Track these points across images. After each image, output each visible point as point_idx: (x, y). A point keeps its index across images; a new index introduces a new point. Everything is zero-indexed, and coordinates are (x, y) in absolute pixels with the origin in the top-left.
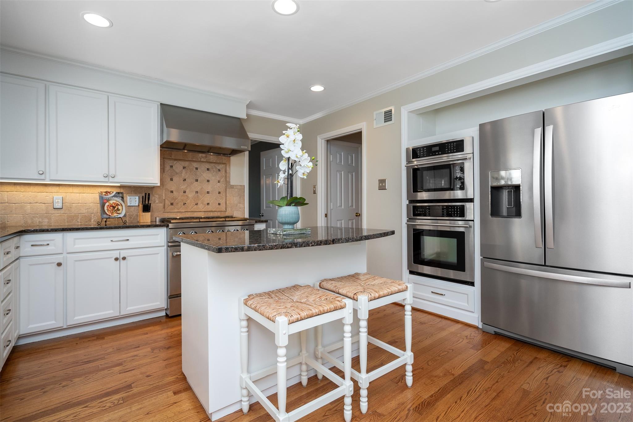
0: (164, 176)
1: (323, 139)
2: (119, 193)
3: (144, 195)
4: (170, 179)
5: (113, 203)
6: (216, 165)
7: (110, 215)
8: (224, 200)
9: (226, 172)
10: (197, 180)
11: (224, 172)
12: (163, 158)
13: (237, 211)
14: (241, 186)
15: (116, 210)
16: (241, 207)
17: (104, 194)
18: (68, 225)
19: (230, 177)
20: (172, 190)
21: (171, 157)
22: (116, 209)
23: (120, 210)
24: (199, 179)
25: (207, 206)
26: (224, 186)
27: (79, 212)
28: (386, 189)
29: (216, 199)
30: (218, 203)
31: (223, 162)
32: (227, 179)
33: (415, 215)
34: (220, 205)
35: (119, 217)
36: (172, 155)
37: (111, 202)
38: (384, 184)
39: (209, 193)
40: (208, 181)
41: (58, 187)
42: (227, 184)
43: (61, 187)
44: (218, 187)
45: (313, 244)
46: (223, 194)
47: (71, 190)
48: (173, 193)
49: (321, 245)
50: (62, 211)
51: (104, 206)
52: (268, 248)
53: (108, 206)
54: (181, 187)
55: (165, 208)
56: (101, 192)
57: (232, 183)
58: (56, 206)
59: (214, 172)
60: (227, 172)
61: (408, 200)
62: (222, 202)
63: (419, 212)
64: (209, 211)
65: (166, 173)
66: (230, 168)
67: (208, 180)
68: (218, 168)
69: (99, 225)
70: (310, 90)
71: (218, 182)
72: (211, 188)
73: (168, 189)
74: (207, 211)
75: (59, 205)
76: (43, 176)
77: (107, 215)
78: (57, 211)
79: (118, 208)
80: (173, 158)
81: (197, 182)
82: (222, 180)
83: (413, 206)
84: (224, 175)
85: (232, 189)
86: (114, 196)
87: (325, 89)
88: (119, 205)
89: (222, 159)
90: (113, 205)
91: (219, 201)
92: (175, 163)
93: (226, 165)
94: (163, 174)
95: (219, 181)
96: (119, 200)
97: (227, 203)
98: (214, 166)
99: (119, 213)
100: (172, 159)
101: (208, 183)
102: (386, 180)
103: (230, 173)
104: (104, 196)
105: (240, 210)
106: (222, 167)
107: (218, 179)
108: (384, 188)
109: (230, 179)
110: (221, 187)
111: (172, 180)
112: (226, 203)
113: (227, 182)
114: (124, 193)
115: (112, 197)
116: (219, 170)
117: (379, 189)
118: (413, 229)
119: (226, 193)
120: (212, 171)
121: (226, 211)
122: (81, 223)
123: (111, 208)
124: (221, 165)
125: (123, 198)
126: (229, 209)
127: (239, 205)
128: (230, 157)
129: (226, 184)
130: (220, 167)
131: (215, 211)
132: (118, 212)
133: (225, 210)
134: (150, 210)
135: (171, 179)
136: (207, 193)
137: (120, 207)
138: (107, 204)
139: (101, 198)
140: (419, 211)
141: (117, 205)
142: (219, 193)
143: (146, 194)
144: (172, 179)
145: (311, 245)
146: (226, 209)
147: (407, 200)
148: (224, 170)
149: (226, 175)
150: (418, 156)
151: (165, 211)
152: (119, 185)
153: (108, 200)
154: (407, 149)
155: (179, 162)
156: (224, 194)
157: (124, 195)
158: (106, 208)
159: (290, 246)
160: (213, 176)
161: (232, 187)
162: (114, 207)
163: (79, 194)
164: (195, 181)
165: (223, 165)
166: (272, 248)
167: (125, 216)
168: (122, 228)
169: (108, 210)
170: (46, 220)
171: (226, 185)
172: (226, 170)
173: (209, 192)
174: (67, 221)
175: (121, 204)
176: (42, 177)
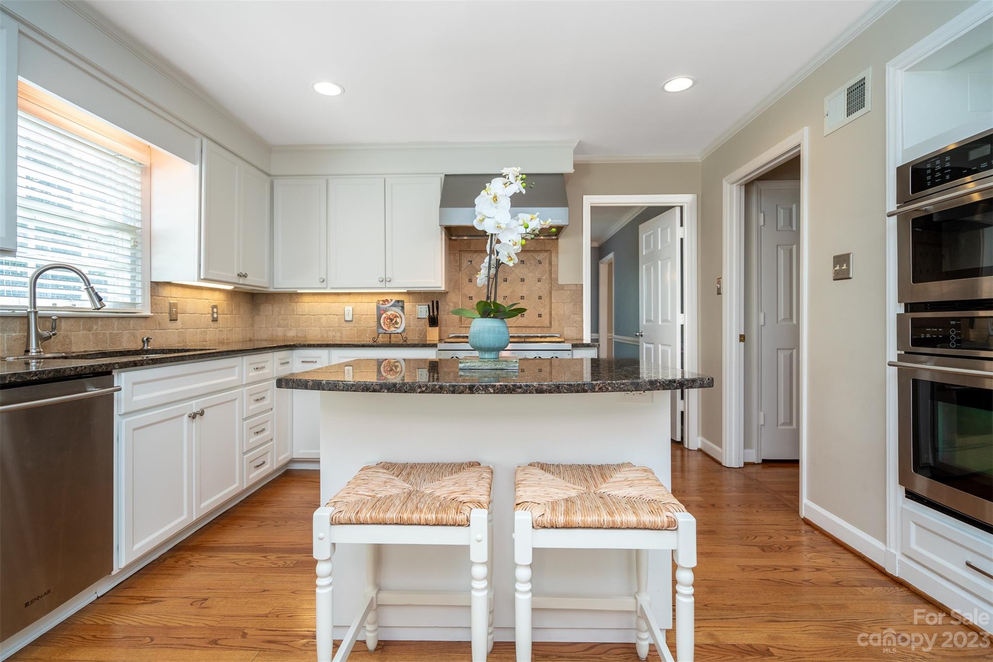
0: (460, 276)
1: (733, 183)
2: (398, 301)
3: (430, 304)
4: (468, 281)
5: (391, 314)
6: (535, 255)
7: (387, 329)
8: (548, 310)
9: (550, 264)
10: (506, 279)
11: (547, 265)
12: (460, 251)
13: (570, 326)
14: (577, 285)
15: (393, 324)
16: (577, 320)
17: (381, 302)
18: (358, 341)
19: (558, 272)
20: (471, 296)
21: (469, 247)
22: (394, 322)
23: (398, 323)
24: (509, 278)
25: (521, 318)
26: (548, 287)
27: (368, 326)
28: (850, 278)
29: (535, 308)
30: (538, 314)
31: (547, 249)
32: (552, 276)
33: (916, 342)
34: (541, 317)
35: (396, 332)
36: (471, 245)
37: (389, 313)
38: (845, 265)
39: (524, 299)
40: (523, 280)
41: (349, 296)
42: (553, 283)
43: (351, 296)
44: (537, 289)
45: (424, 389)
46: (545, 300)
47: (360, 299)
48: (472, 299)
49: (441, 393)
50: (352, 324)
51: (381, 318)
52: (342, 388)
53: (385, 318)
54: (483, 290)
55: (461, 321)
56: (378, 301)
57: (561, 281)
58: (347, 319)
59: (531, 266)
60: (552, 263)
61: (903, 304)
62: (545, 312)
63: (928, 336)
64: (524, 327)
65: (462, 272)
66: (557, 257)
67: (521, 279)
68: (538, 259)
69: (375, 341)
70: (666, 91)
71: (538, 281)
72: (527, 290)
73: (466, 295)
74: (521, 327)
75: (349, 318)
76: (325, 283)
77: (383, 329)
78: (347, 324)
79: (396, 321)
80: (472, 249)
81: (505, 282)
82: (544, 277)
83: (912, 319)
84: (548, 269)
85: (561, 291)
86: (392, 306)
87: (695, 83)
88: (398, 317)
89: (545, 243)
90: (391, 317)
91: (540, 310)
92: (475, 256)
93: (551, 253)
94: (459, 273)
95: (539, 279)
96: (397, 311)
97: (553, 313)
98: (532, 256)
99: (397, 328)
100: (472, 251)
101: (522, 282)
102: (851, 255)
103: (557, 265)
104: (382, 306)
105: (575, 325)
106: (543, 257)
107: (538, 275)
108: (845, 277)
109: (558, 276)
110: (542, 288)
111: (471, 281)
112: (551, 314)
113: (552, 280)
114: (405, 301)
115: (391, 306)
116: (540, 262)
117: (834, 280)
118: (913, 380)
119: (551, 297)
120: (529, 264)
121: (551, 327)
122: (369, 338)
123: (388, 320)
124: (542, 254)
125: (403, 307)
126: (555, 324)
127: (572, 316)
128: (557, 239)
129: (551, 283)
130: (541, 256)
131: (533, 327)
132: (396, 326)
133: (548, 325)
134: (438, 324)
135: (469, 279)
136: (521, 299)
137: (399, 320)
138: (384, 316)
139: (378, 308)
140: (928, 332)
141: (395, 317)
142: (540, 298)
143: (433, 302)
144: (472, 279)
145: (419, 390)
146: (551, 324)
147: (899, 302)
148: (547, 261)
149: (551, 270)
150: (929, 183)
151: (462, 326)
152: (406, 291)
153: (385, 311)
154: (900, 170)
155: (481, 254)
156: (547, 300)
157: (405, 304)
158: (382, 321)
159: (377, 388)
160: (531, 272)
161: (562, 288)
162: (392, 320)
163: (367, 304)
164: (502, 281)
165: (545, 254)
166: (348, 388)
167: (404, 331)
168: (385, 347)
169: (384, 323)
170: (339, 334)
171: (550, 285)
172: (551, 261)
173: (524, 297)
174: (357, 336)
175: (400, 316)
176: (324, 285)
